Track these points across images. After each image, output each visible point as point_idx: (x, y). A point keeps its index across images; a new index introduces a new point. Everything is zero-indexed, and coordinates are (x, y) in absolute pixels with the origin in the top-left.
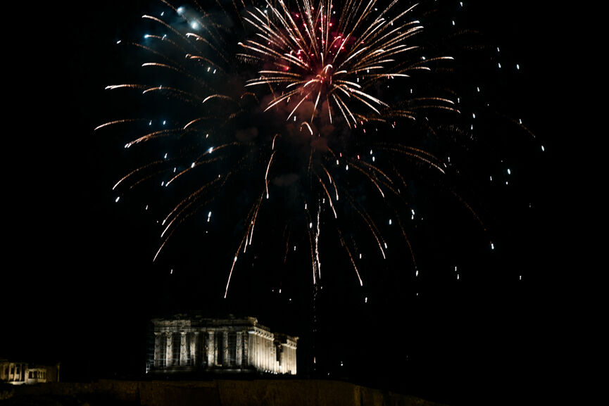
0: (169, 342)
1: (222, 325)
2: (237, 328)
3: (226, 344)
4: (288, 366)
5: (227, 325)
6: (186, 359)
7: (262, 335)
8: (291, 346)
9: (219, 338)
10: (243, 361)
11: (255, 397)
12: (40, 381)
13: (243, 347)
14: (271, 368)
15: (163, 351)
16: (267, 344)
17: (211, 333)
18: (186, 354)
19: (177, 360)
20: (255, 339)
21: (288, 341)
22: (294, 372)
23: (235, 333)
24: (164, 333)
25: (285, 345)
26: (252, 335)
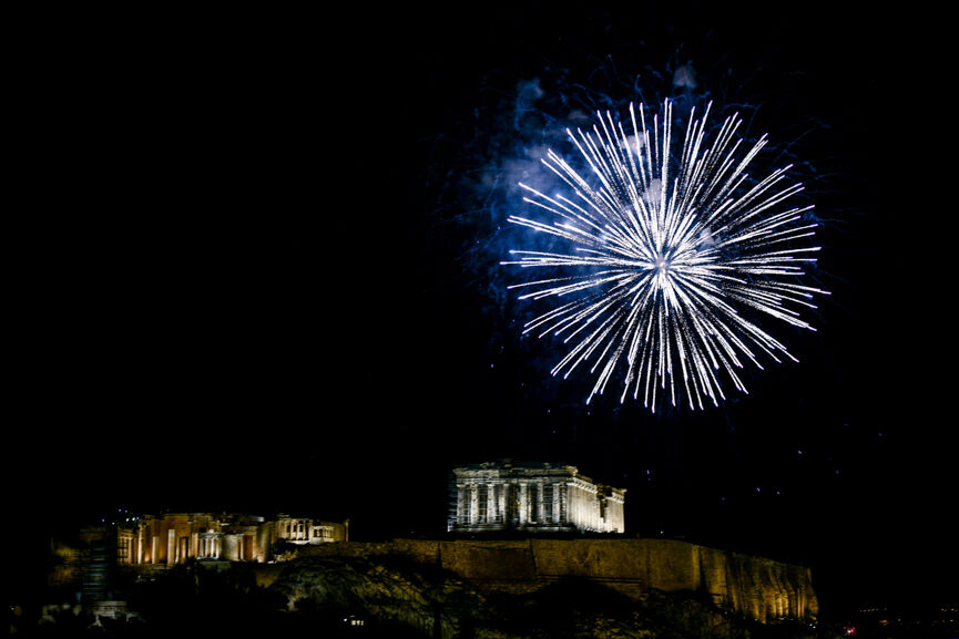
0: (474, 496)
1: (536, 476)
2: (554, 479)
3: (541, 497)
4: (614, 523)
5: (543, 476)
6: (494, 515)
7: (583, 487)
8: (617, 500)
9: (533, 490)
10: (561, 518)
11: (575, 560)
12: (326, 540)
13: (561, 501)
14: (594, 525)
15: (467, 506)
16: (590, 499)
17: (522, 485)
18: (494, 509)
19: (483, 516)
20: (575, 492)
21: (614, 494)
22: (621, 530)
23: (551, 485)
24: (468, 486)
25: (609, 498)
26: (572, 487)
